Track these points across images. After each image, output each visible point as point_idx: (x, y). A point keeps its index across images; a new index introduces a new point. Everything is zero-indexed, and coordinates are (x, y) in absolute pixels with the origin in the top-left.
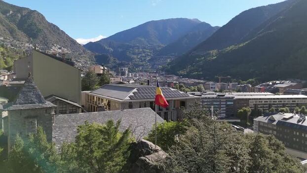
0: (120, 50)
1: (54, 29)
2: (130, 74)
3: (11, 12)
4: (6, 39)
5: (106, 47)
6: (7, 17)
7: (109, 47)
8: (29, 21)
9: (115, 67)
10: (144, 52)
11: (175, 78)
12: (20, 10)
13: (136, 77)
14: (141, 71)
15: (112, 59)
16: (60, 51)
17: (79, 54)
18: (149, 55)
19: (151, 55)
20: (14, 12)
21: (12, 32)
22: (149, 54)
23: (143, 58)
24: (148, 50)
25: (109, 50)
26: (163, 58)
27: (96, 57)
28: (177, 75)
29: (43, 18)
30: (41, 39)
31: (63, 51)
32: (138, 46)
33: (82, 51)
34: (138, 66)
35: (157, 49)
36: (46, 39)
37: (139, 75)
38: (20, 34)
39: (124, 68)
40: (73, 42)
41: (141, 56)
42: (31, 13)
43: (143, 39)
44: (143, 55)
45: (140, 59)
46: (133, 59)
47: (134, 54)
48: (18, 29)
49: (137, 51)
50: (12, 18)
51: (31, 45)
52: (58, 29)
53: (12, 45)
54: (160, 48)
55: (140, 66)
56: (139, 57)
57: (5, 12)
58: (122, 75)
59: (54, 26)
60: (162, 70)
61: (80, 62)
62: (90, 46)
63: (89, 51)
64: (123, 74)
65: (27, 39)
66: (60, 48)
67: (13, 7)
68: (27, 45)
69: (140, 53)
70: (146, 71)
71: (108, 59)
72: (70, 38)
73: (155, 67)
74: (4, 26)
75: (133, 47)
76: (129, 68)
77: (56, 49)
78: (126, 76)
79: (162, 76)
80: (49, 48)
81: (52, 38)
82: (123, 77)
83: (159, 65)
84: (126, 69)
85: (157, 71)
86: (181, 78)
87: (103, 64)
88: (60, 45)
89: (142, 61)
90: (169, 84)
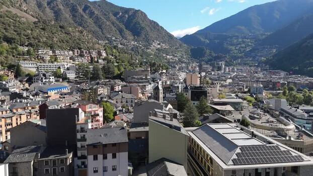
0: (216, 41)
1: (155, 25)
2: (227, 68)
3: (120, 14)
4: (117, 38)
5: (202, 39)
6: (118, 19)
7: (205, 39)
8: (134, 21)
9: (210, 60)
10: (244, 42)
11: (283, 74)
12: (126, 11)
13: (234, 72)
14: (239, 64)
15: (208, 51)
16: (159, 46)
17: (176, 49)
18: (250, 46)
19: (252, 46)
20: (123, 13)
21: (121, 31)
22: (250, 44)
23: (242, 50)
24: (249, 40)
25: (205, 42)
26: (267, 48)
27: (191, 50)
29: (145, 16)
30: (144, 36)
31: (161, 46)
32: (237, 36)
33: (178, 45)
34: (236, 58)
35: (260, 37)
36: (148, 36)
37: (238, 69)
38: (127, 33)
39: (220, 63)
40: (171, 36)
42: (136, 12)
43: (243, 28)
44: (243, 45)
45: (239, 50)
46: (231, 50)
47: (232, 45)
48: (126, 29)
49: (235, 41)
50: (121, 19)
51: (136, 43)
52: (158, 25)
53: (121, 44)
54: (264, 37)
55: (239, 58)
56: (237, 48)
57: (115, 14)
58: (217, 71)
59: (155, 22)
60: (266, 63)
61: (177, 56)
62: (187, 39)
63: (185, 45)
64: (219, 69)
65: (132, 38)
66: (159, 44)
67: (122, 8)
68: (133, 43)
69: (240, 44)
70: (245, 64)
71: (204, 52)
72: (168, 33)
73: (256, 59)
74: (115, 27)
75: (231, 38)
76: (226, 61)
77: (156, 45)
78: (222, 72)
79: (265, 72)
80: (150, 44)
81: (153, 35)
82: (219, 72)
83: (262, 57)
84: (223, 63)
85: (259, 64)
86: (290, 74)
87: (198, 57)
88: (159, 41)
89: (241, 53)
90: (275, 84)
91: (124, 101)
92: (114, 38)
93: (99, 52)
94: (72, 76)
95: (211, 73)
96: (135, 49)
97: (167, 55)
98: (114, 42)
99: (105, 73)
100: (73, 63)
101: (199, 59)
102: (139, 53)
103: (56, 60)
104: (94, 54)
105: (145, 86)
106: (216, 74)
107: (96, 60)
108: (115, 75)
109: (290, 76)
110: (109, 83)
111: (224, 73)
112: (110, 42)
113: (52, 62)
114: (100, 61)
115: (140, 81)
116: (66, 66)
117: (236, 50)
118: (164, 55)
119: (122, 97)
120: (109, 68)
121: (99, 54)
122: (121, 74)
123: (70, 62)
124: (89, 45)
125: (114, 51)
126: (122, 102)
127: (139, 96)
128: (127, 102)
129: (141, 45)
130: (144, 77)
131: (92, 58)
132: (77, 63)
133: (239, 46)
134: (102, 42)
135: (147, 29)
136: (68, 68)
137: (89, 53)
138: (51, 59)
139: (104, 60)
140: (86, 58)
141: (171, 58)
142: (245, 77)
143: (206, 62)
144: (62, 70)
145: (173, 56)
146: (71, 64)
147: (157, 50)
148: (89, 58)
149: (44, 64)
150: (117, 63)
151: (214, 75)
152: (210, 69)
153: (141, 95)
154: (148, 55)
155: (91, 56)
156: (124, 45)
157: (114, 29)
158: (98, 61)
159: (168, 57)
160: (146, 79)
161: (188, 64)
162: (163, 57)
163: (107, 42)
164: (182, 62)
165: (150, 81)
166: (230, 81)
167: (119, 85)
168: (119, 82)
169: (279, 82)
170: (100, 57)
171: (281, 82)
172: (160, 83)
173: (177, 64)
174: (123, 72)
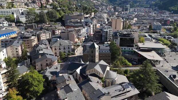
2: (131, 9)
9: (120, 4)
11: (167, 13)
13: (136, 12)
14: (138, 6)
28: (169, 10)
34: (136, 2)
37: (137, 10)
39: (127, 6)
58: (126, 11)
60: (155, 5)
70: (142, 6)
73: (149, 3)
76: (130, 5)
78: (128, 12)
79: (156, 12)
82: (126, 12)
84: (129, 6)
85: (151, 6)
86: (172, 13)
87: (113, 2)
90: (166, 21)
91: (62, 48)
94: (23, 19)
95: (122, 13)
99: (50, 17)
100: (27, 8)
101: (113, 3)
103: (13, 6)
104: (43, 1)
106: (125, 13)
108: (58, 18)
109: (173, 15)
111: (130, 12)
113: (10, 8)
114: (48, 6)
115: (76, 25)
116: (20, 11)
119: (60, 45)
121: (48, 1)
122: (62, 17)
123: (25, 8)
126: (60, 49)
127: (76, 41)
128: (64, 49)
130: (79, 21)
131: (42, 4)
132: (30, 8)
136: (22, 12)
138: (8, 6)
140: (38, 4)
141: (96, 3)
142: (144, 16)
143: (118, 5)
144: (15, 16)
146: (25, 9)
148: (40, 4)
149: (3, 10)
150: (60, 7)
151: (123, 14)
152: (121, 10)
153: (77, 40)
155: (41, 2)
158: (46, 6)
159: (94, 1)
160: (81, 22)
161: (106, 6)
162: (91, 2)
164: (103, 5)
165: (84, 25)
166: (136, 19)
167: (59, 30)
168: (59, 27)
169: (169, 20)
170: (48, 3)
171: (170, 20)
172: (92, 26)
173: (100, 7)
174: (63, 16)
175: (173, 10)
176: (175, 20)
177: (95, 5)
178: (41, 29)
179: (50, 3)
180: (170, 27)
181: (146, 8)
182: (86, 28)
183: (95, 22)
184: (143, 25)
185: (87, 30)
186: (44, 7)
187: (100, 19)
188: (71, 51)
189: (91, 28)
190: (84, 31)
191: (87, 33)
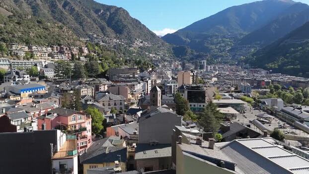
0: (197, 40)
1: (137, 23)
2: (209, 67)
3: (102, 11)
4: (98, 36)
5: (183, 38)
6: (99, 16)
7: (186, 38)
8: (116, 18)
9: (192, 59)
10: (224, 42)
11: (264, 72)
12: (108, 8)
13: (216, 70)
14: (220, 63)
15: (189, 51)
16: (141, 45)
17: (158, 47)
18: (229, 45)
19: (231, 45)
20: (104, 10)
21: (103, 29)
22: (229, 43)
23: (222, 49)
24: (228, 40)
25: (186, 41)
26: (245, 47)
27: (173, 49)
28: (265, 68)
29: (127, 14)
30: (126, 34)
31: (144, 45)
32: (216, 36)
33: (160, 44)
34: (216, 57)
35: (239, 37)
36: (130, 34)
37: (219, 68)
38: (109, 30)
39: (203, 61)
40: (153, 35)
41: (220, 46)
42: (118, 10)
43: (222, 27)
44: (223, 45)
45: (219, 49)
46: (212, 49)
47: (212, 44)
48: (108, 26)
49: (215, 40)
50: (103, 16)
51: (118, 41)
52: (140, 23)
53: (103, 42)
54: (242, 37)
55: (219, 56)
56: (218, 47)
57: (97, 11)
58: (200, 69)
59: (137, 21)
60: (246, 61)
61: (159, 55)
62: (168, 37)
63: (167, 44)
64: (202, 67)
65: (114, 35)
66: (142, 42)
67: (103, 6)
68: (115, 40)
69: (220, 43)
70: (225, 63)
71: (185, 51)
72: (150, 32)
73: (236, 58)
74: (96, 24)
75: (211, 37)
76: (207, 60)
77: (138, 43)
78: (205, 70)
79: (246, 70)
80: (132, 42)
81: (135, 33)
82: (202, 70)
83: (241, 56)
84: (205, 61)
85: (239, 62)
86: (271, 73)
87: (180, 56)
88: (141, 39)
89: (221, 52)
90: (259, 82)
91: (112, 103)
92: (95, 36)
93: (80, 48)
94: (50, 74)
96: (117, 47)
97: (150, 53)
98: (96, 40)
99: (88, 71)
100: (52, 61)
101: (181, 58)
102: (121, 51)
103: (32, 56)
104: (75, 51)
105: (134, 85)
106: (199, 72)
107: (77, 57)
108: (99, 73)
109: (271, 75)
110: (93, 82)
111: (207, 71)
112: (92, 39)
113: (28, 59)
114: (82, 58)
115: (128, 79)
116: (43, 63)
117: (217, 49)
118: (147, 53)
119: (110, 99)
120: (92, 65)
121: (81, 51)
122: (106, 72)
123: (48, 59)
124: (69, 42)
125: (96, 48)
126: (109, 105)
127: (129, 97)
128: (115, 104)
129: (123, 42)
130: (131, 76)
131: (73, 55)
132: (56, 60)
133: (219, 45)
134: (83, 39)
135: (130, 27)
136: (46, 65)
137: (70, 49)
138: (26, 56)
139: (85, 57)
140: (67, 55)
141: (154, 57)
142: (228, 75)
143: (188, 61)
144: (39, 68)
145: (156, 54)
146: (49, 62)
147: (139, 48)
148: (70, 55)
149: (18, 61)
150: (101, 60)
151: (197, 73)
152: (193, 67)
154: (131, 53)
155: (71, 52)
156: (106, 42)
157: (95, 26)
158: (79, 58)
159: (151, 55)
160: (134, 77)
161: (170, 62)
162: (146, 55)
163: (88, 39)
164: (165, 61)
165: (139, 80)
166: (215, 79)
167: (105, 85)
168: (105, 82)
169: (264, 81)
170: (81, 54)
171: (266, 81)
172: (149, 82)
173: (160, 63)
174: (107, 70)
175: (271, 68)
176: (272, 81)
177: (151, 60)
178: (80, 83)
179: (85, 54)
180: (264, 90)
181: (233, 65)
182: (142, 84)
183: (154, 77)
184: (225, 86)
185: (144, 86)
186: (76, 59)
187: (161, 75)
188: (123, 108)
189: (149, 85)
190: (139, 87)
191: (143, 91)
